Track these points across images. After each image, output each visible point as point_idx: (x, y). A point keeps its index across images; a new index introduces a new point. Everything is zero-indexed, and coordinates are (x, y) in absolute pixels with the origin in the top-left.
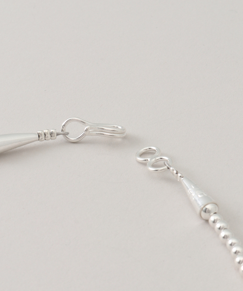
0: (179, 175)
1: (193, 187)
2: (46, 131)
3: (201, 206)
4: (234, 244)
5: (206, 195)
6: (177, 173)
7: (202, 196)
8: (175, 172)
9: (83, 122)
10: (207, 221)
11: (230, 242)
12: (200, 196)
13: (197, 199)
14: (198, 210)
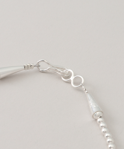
0: (86, 91)
1: (92, 100)
2: (28, 65)
3: (94, 112)
4: (109, 136)
5: (98, 106)
6: (85, 90)
7: (96, 106)
8: (84, 89)
9: (48, 64)
10: (96, 120)
11: (107, 135)
12: (94, 106)
13: (93, 107)
14: (93, 113)
